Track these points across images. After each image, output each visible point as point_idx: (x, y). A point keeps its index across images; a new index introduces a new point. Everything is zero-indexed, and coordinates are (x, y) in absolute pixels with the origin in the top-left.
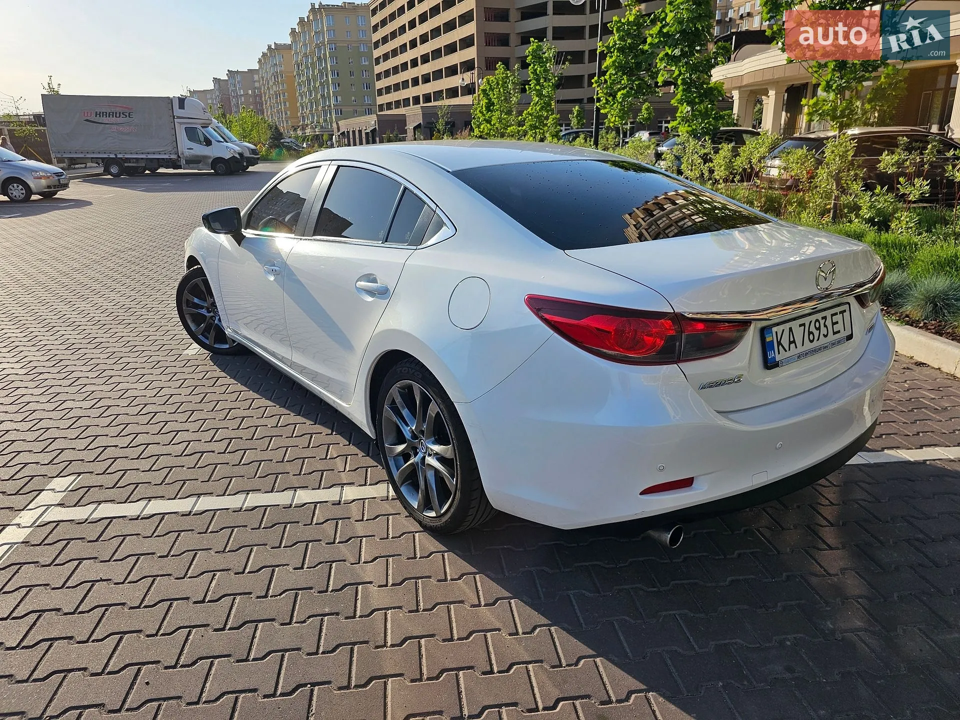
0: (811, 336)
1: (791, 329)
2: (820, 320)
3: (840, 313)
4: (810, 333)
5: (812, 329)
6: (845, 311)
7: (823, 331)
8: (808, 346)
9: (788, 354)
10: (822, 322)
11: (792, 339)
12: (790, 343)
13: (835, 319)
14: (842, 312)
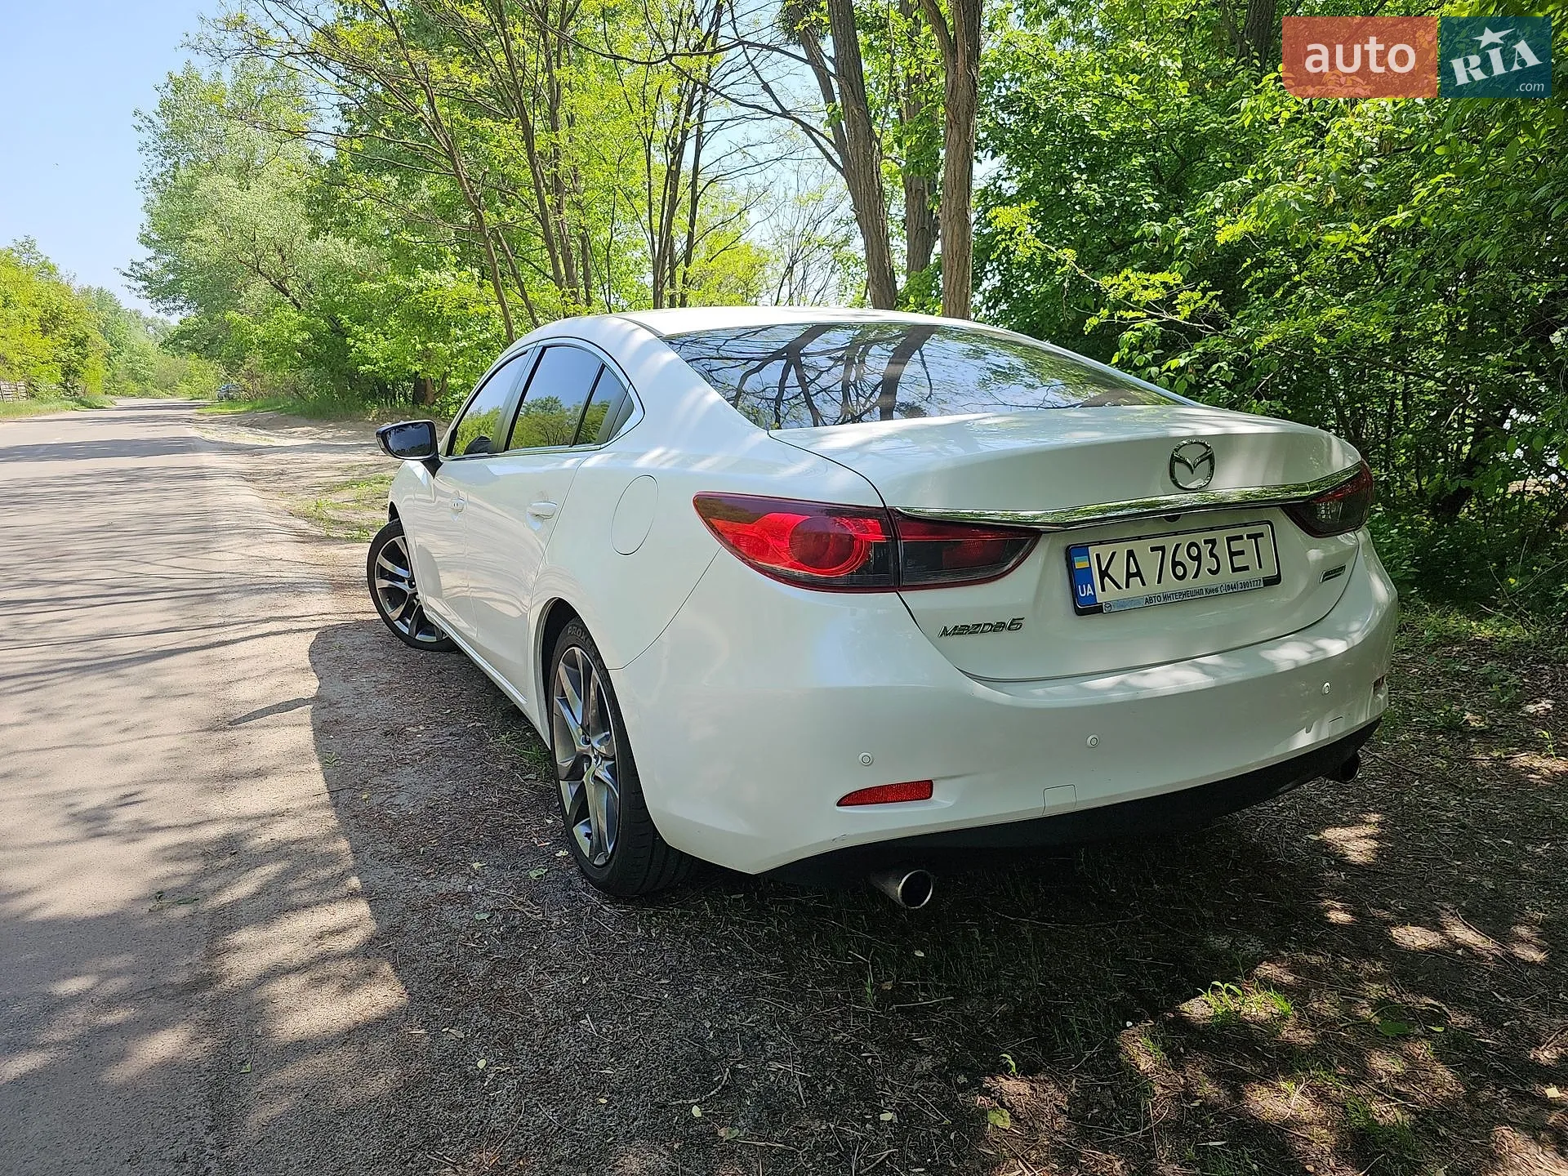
0: (1180, 571)
1: (1131, 554)
2: (1202, 544)
3: (1249, 537)
4: (1175, 564)
5: (1182, 556)
6: (1261, 535)
7: (1208, 562)
8: (1171, 584)
9: (1125, 593)
10: (1206, 549)
11: (1133, 569)
12: (1129, 575)
13: (1236, 546)
14: (1255, 537)
